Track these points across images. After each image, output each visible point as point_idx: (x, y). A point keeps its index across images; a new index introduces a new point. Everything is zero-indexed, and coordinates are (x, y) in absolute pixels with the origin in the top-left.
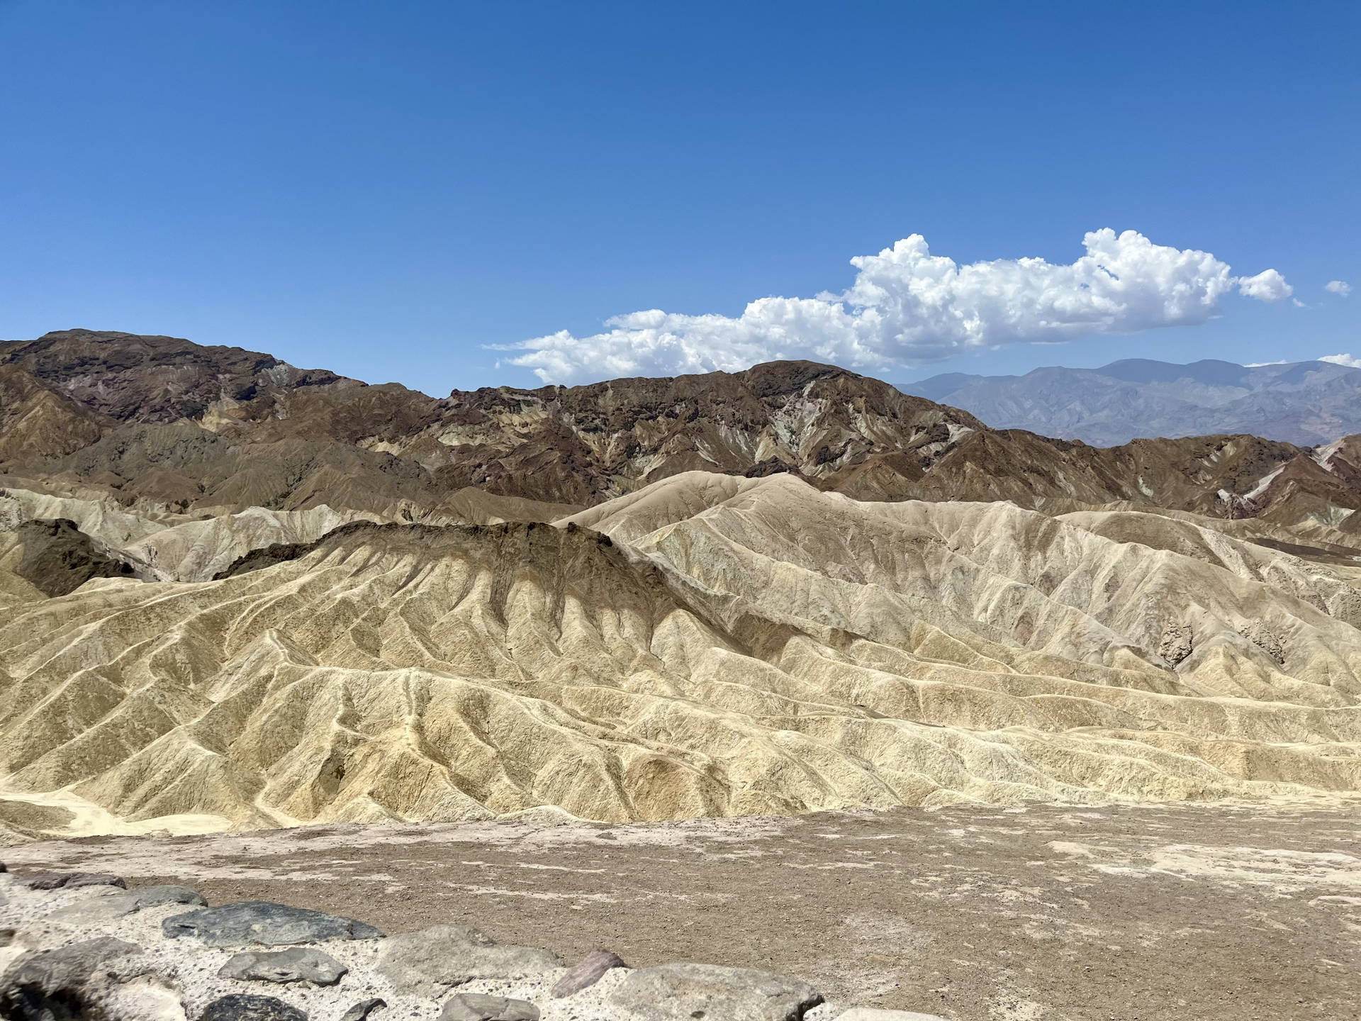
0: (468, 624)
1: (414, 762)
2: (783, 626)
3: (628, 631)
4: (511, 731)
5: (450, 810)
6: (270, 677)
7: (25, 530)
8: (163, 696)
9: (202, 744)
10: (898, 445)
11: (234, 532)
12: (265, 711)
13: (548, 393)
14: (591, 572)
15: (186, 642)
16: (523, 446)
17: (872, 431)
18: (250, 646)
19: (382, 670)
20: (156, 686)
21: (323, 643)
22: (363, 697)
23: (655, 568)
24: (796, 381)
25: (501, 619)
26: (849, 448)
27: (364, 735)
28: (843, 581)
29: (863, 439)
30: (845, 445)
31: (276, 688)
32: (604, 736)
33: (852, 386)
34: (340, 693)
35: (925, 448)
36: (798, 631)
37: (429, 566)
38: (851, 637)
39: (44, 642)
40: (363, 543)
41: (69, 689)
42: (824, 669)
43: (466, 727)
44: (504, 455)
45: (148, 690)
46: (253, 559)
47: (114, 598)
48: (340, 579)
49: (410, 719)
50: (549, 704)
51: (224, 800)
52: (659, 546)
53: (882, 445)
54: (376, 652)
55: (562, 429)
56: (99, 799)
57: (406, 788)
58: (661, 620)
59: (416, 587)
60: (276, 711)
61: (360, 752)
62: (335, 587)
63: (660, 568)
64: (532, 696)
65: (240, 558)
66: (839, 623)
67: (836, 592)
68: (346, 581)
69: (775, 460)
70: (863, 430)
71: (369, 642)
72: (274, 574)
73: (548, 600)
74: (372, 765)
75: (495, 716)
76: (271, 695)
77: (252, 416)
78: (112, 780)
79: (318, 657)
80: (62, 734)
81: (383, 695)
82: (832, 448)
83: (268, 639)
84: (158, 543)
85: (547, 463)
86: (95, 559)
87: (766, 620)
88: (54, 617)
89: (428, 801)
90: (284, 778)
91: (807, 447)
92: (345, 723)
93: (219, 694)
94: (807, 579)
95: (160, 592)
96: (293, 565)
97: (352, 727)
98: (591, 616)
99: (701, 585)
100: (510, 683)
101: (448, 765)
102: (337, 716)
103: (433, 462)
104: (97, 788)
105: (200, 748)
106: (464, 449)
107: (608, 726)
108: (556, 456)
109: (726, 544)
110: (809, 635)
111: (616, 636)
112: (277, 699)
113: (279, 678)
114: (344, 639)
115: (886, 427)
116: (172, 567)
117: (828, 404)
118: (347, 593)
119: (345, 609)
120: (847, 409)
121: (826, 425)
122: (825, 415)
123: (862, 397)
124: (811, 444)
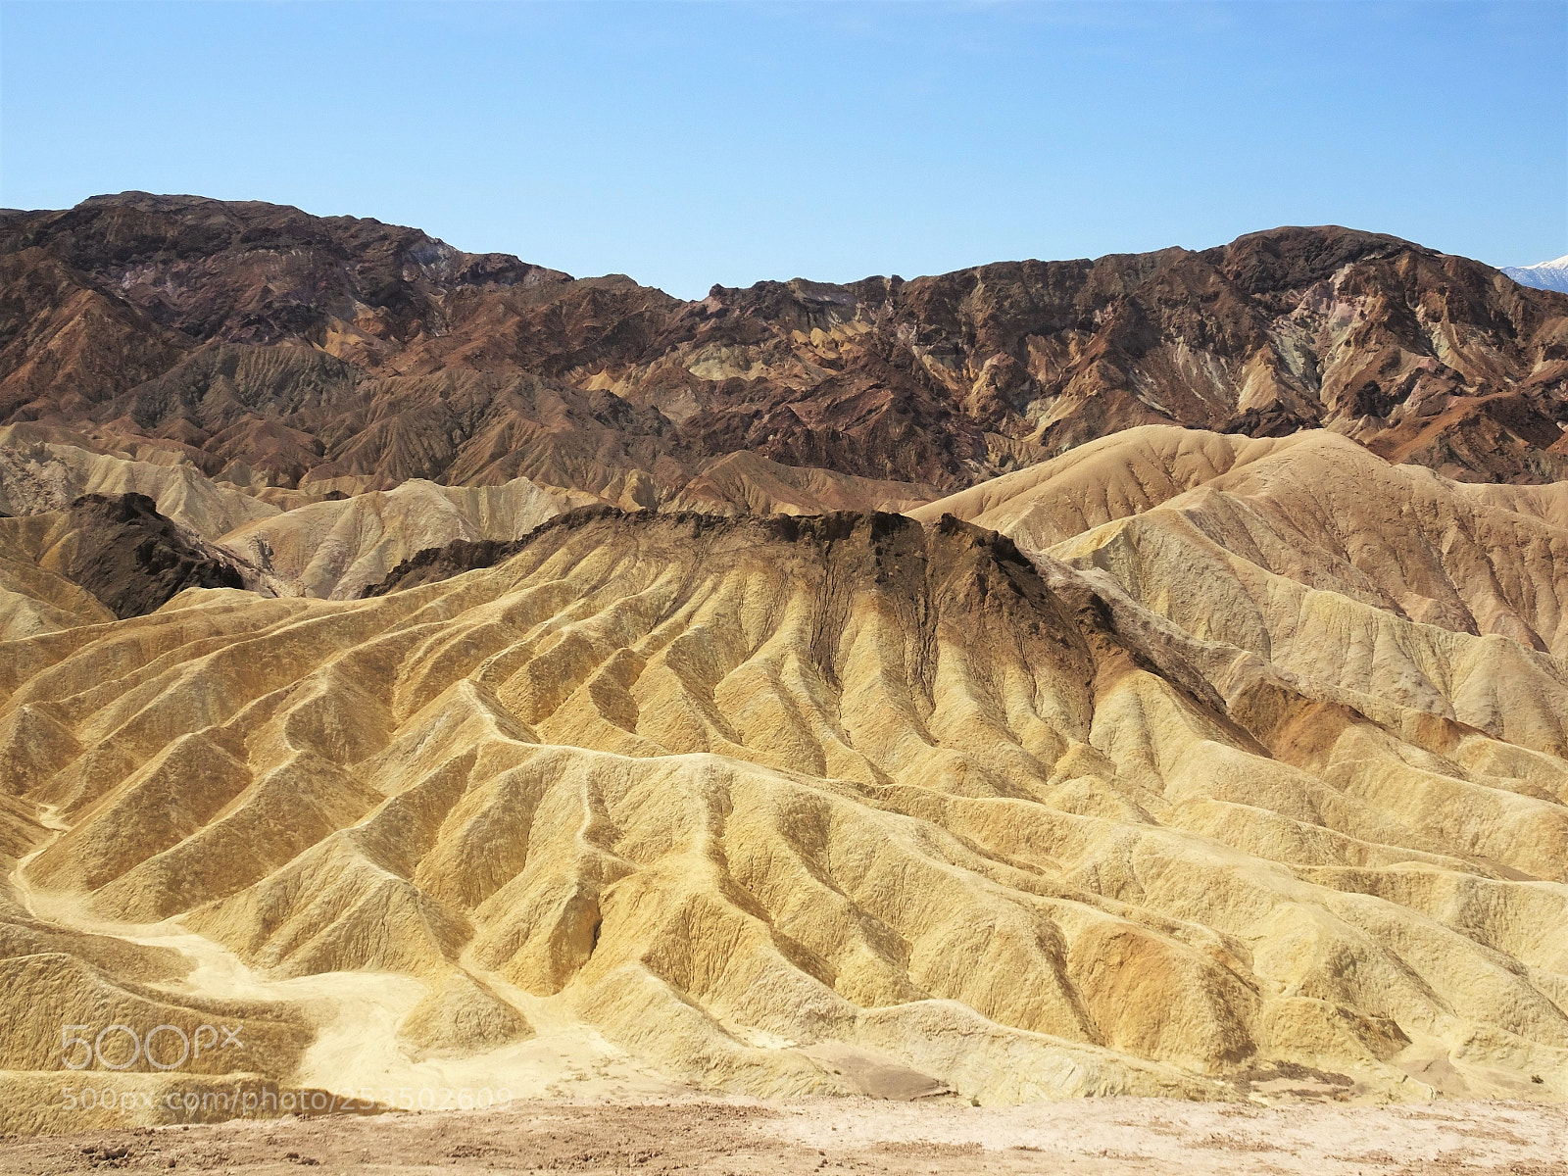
0: (776, 684)
1: (717, 913)
2: (1332, 705)
3: (1049, 705)
4: (867, 868)
5: (779, 995)
6: (470, 758)
7: (79, 510)
8: (309, 781)
9: (376, 861)
10: (1510, 381)
11: (386, 521)
12: (467, 812)
13: (873, 290)
14: (983, 601)
15: (336, 695)
16: (831, 382)
17: (1461, 355)
18: (433, 707)
19: (643, 755)
20: (298, 764)
21: (545, 705)
22: (621, 798)
23: (1095, 599)
24: (1317, 263)
25: (832, 676)
26: (1416, 388)
27: (628, 863)
28: (1438, 628)
29: (1441, 369)
30: (1409, 381)
31: (483, 777)
32: (1029, 888)
33: (1424, 273)
34: (585, 792)
36: (1357, 716)
37: (708, 584)
38: (1456, 729)
39: (125, 687)
40: (599, 543)
41: (171, 762)
42: (1410, 786)
43: (796, 859)
44: (798, 395)
45: (287, 770)
46: (424, 565)
47: (221, 620)
48: (566, 602)
49: (701, 838)
50: (929, 825)
51: (413, 954)
52: (1100, 559)
53: (1479, 380)
54: (631, 727)
55: (895, 352)
56: (224, 939)
57: (703, 954)
58: (1108, 688)
59: (690, 616)
60: (485, 815)
61: (626, 888)
62: (558, 616)
63: (1104, 598)
64: (898, 812)
65: (404, 561)
66: (1431, 705)
67: (1423, 645)
68: (575, 603)
69: (1279, 407)
70: (1442, 353)
71: (619, 707)
72: (460, 589)
73: (909, 645)
74: (646, 913)
75: (841, 841)
76: (475, 787)
78: (244, 909)
79: (538, 728)
80: (164, 836)
81: (654, 796)
82: (1383, 385)
83: (463, 693)
84: (272, 533)
85: (870, 412)
86: (184, 558)
87: (1298, 696)
88: (137, 651)
89: (740, 977)
90: (505, 924)
91: (1336, 383)
92: (596, 840)
93: (395, 780)
94: (1369, 623)
95: (289, 613)
96: (488, 575)
97: (607, 845)
98: (982, 680)
99: (1176, 630)
100: (860, 787)
101: (768, 920)
102: (583, 829)
103: (681, 409)
104: (221, 923)
105: (375, 867)
106: (733, 388)
107: (1031, 868)
108: (885, 399)
109: (1220, 557)
110: (1381, 726)
111: (1030, 714)
112: (483, 797)
113: (486, 760)
114: (579, 700)
115: (1488, 345)
116: (293, 575)
117: (1378, 305)
118: (579, 625)
119: (576, 654)
120: (1414, 314)
121: (1372, 344)
122: (1372, 325)
123: (1442, 291)
124: (1344, 379)
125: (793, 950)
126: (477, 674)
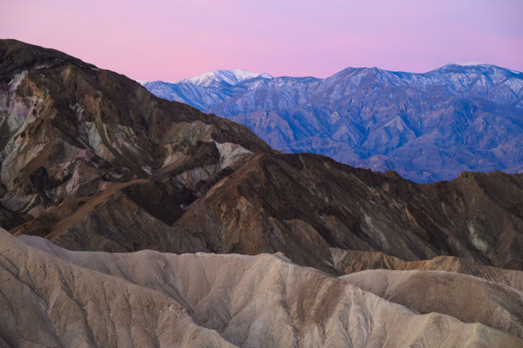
10: (147, 170)
17: (110, 148)
26: (76, 175)
29: (96, 159)
30: (71, 167)
33: (83, 81)
35: (185, 175)
53: (124, 169)
70: (96, 147)
82: (52, 170)
91: (13, 168)
115: (130, 142)
117: (47, 106)
120: (74, 113)
121: (42, 137)
122: (42, 121)
123: (96, 97)
124: (21, 164)
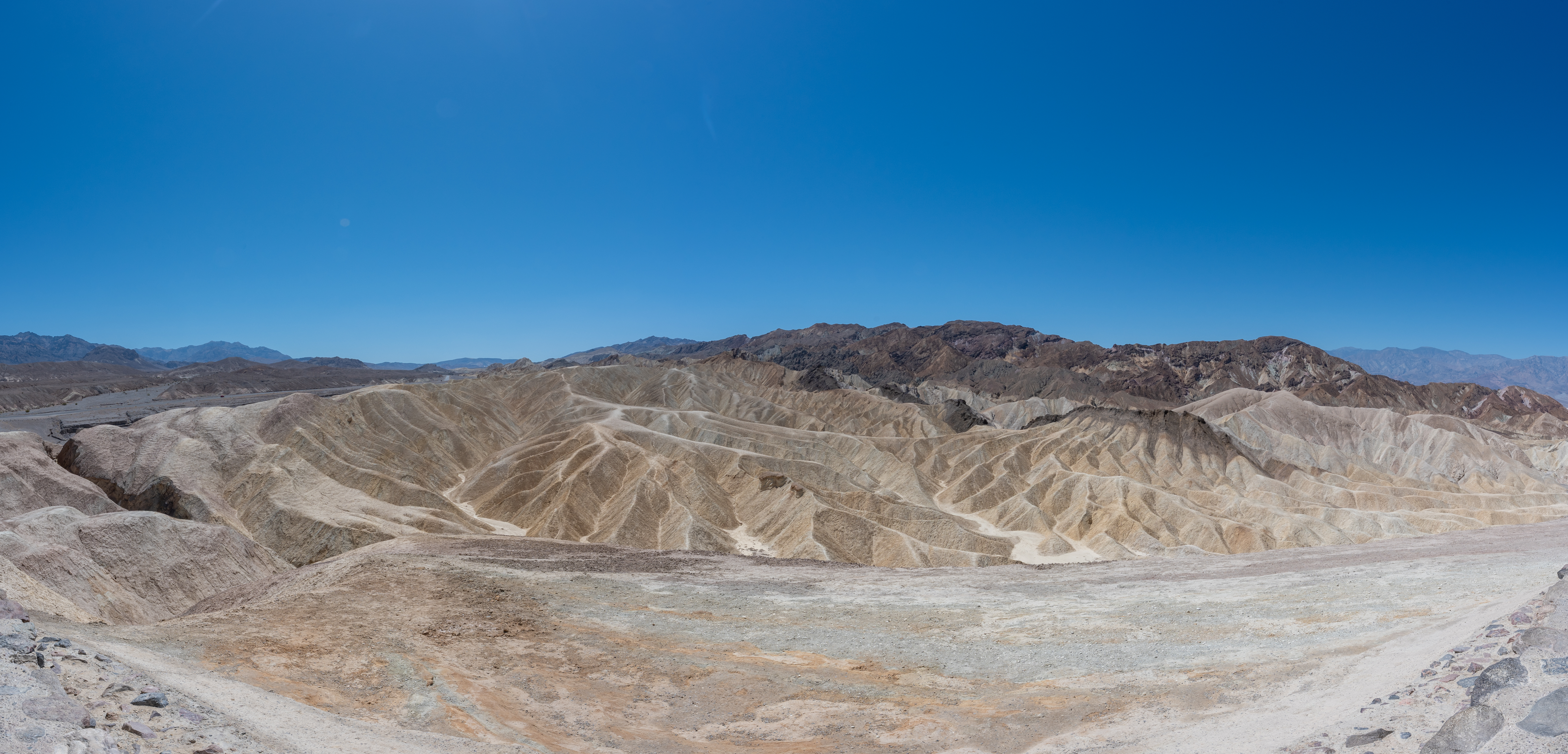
0: (1137, 458)
1: (1126, 520)
3: (1214, 465)
4: (1166, 510)
5: (1143, 542)
6: (1054, 476)
7: (946, 403)
8: (1010, 480)
9: (1029, 503)
11: (1025, 408)
12: (1053, 491)
14: (1195, 436)
15: (1016, 457)
16: (1146, 373)
18: (1043, 461)
19: (1103, 476)
20: (1006, 475)
21: (1073, 461)
22: (1098, 488)
23: (1226, 435)
24: (1279, 346)
25: (1153, 456)
27: (1100, 506)
31: (1058, 480)
32: (1212, 515)
33: (1306, 350)
34: (1087, 485)
37: (1117, 429)
39: (960, 451)
40: (1088, 416)
41: (973, 472)
43: (1147, 507)
44: (1137, 376)
45: (1004, 477)
46: (1037, 421)
47: (985, 434)
48: (1078, 433)
49: (1121, 500)
50: (1182, 498)
51: (1039, 528)
52: (1226, 424)
54: (1099, 468)
55: (1164, 365)
57: (1122, 532)
58: (1230, 461)
59: (1113, 438)
60: (1059, 492)
61: (1099, 513)
62: (1076, 436)
63: (1228, 435)
64: (1174, 494)
65: (1032, 420)
68: (1081, 433)
71: (1095, 463)
72: (1049, 428)
73: (1175, 448)
74: (1105, 519)
75: (1158, 502)
76: (1056, 483)
77: (1026, 356)
78: (994, 512)
79: (1071, 467)
80: (973, 491)
81: (1107, 488)
83: (1051, 457)
84: (995, 411)
86: (974, 417)
88: (963, 442)
89: (1133, 537)
90: (1065, 521)
92: (1091, 499)
93: (1032, 480)
95: (1001, 433)
96: (1056, 424)
97: (1094, 501)
98: (1196, 457)
99: (1247, 444)
100: (1162, 487)
101: (1140, 522)
102: (1087, 496)
103: (1104, 378)
104: (988, 515)
106: (1119, 373)
107: (1212, 510)
109: (1258, 424)
111: (1207, 468)
112: (1058, 486)
113: (1058, 476)
114: (1083, 460)
116: (1001, 422)
118: (1083, 439)
119: (1082, 447)
125: (1148, 530)
126: (1054, 452)
